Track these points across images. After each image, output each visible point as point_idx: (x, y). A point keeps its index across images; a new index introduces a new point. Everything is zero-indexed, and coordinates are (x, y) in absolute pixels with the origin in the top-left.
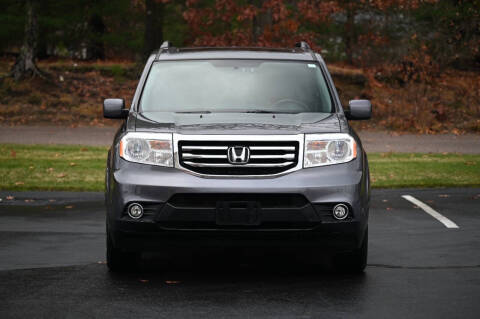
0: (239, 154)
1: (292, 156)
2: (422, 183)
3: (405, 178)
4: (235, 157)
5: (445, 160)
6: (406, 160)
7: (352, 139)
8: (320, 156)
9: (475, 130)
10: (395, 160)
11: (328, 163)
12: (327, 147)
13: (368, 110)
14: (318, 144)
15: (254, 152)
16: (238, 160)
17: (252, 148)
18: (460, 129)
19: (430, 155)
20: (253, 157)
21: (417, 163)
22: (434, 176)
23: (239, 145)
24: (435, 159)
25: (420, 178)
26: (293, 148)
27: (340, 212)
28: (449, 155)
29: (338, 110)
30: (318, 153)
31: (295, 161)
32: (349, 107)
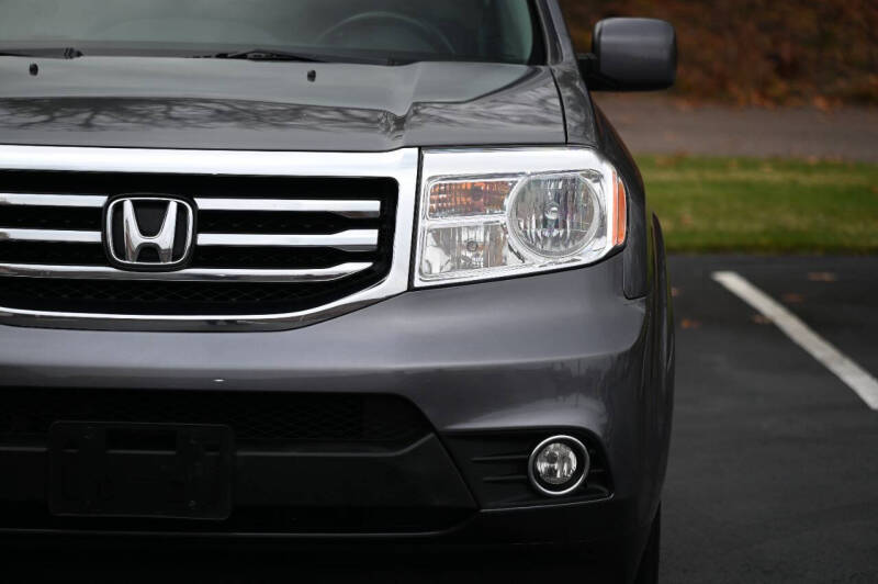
0: (150, 226)
1: (369, 237)
2: (764, 241)
3: (721, 225)
4: (136, 238)
5: (817, 179)
6: (720, 177)
7: (608, 170)
8: (480, 236)
9: (863, 99)
10: (692, 175)
11: (513, 268)
12: (508, 202)
13: (665, 55)
14: (475, 192)
15: (211, 221)
16: (149, 252)
17: (205, 204)
18: (831, 98)
19: (777, 163)
20: (205, 239)
21: (747, 185)
22: (791, 220)
23: (151, 189)
24: (790, 175)
25: (758, 227)
26: (373, 206)
27: (559, 464)
28: (823, 166)
29: (557, 56)
30: (472, 227)
31: (381, 258)
32: (595, 47)
